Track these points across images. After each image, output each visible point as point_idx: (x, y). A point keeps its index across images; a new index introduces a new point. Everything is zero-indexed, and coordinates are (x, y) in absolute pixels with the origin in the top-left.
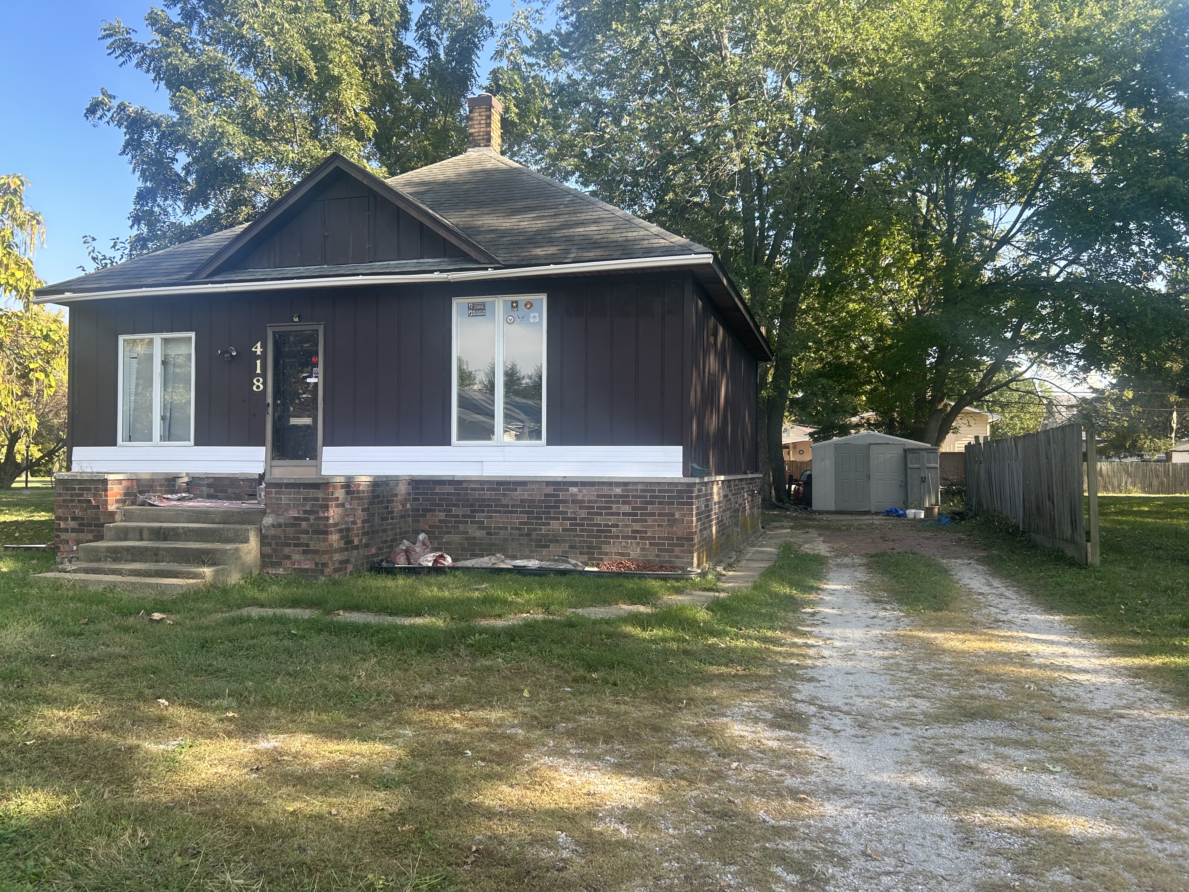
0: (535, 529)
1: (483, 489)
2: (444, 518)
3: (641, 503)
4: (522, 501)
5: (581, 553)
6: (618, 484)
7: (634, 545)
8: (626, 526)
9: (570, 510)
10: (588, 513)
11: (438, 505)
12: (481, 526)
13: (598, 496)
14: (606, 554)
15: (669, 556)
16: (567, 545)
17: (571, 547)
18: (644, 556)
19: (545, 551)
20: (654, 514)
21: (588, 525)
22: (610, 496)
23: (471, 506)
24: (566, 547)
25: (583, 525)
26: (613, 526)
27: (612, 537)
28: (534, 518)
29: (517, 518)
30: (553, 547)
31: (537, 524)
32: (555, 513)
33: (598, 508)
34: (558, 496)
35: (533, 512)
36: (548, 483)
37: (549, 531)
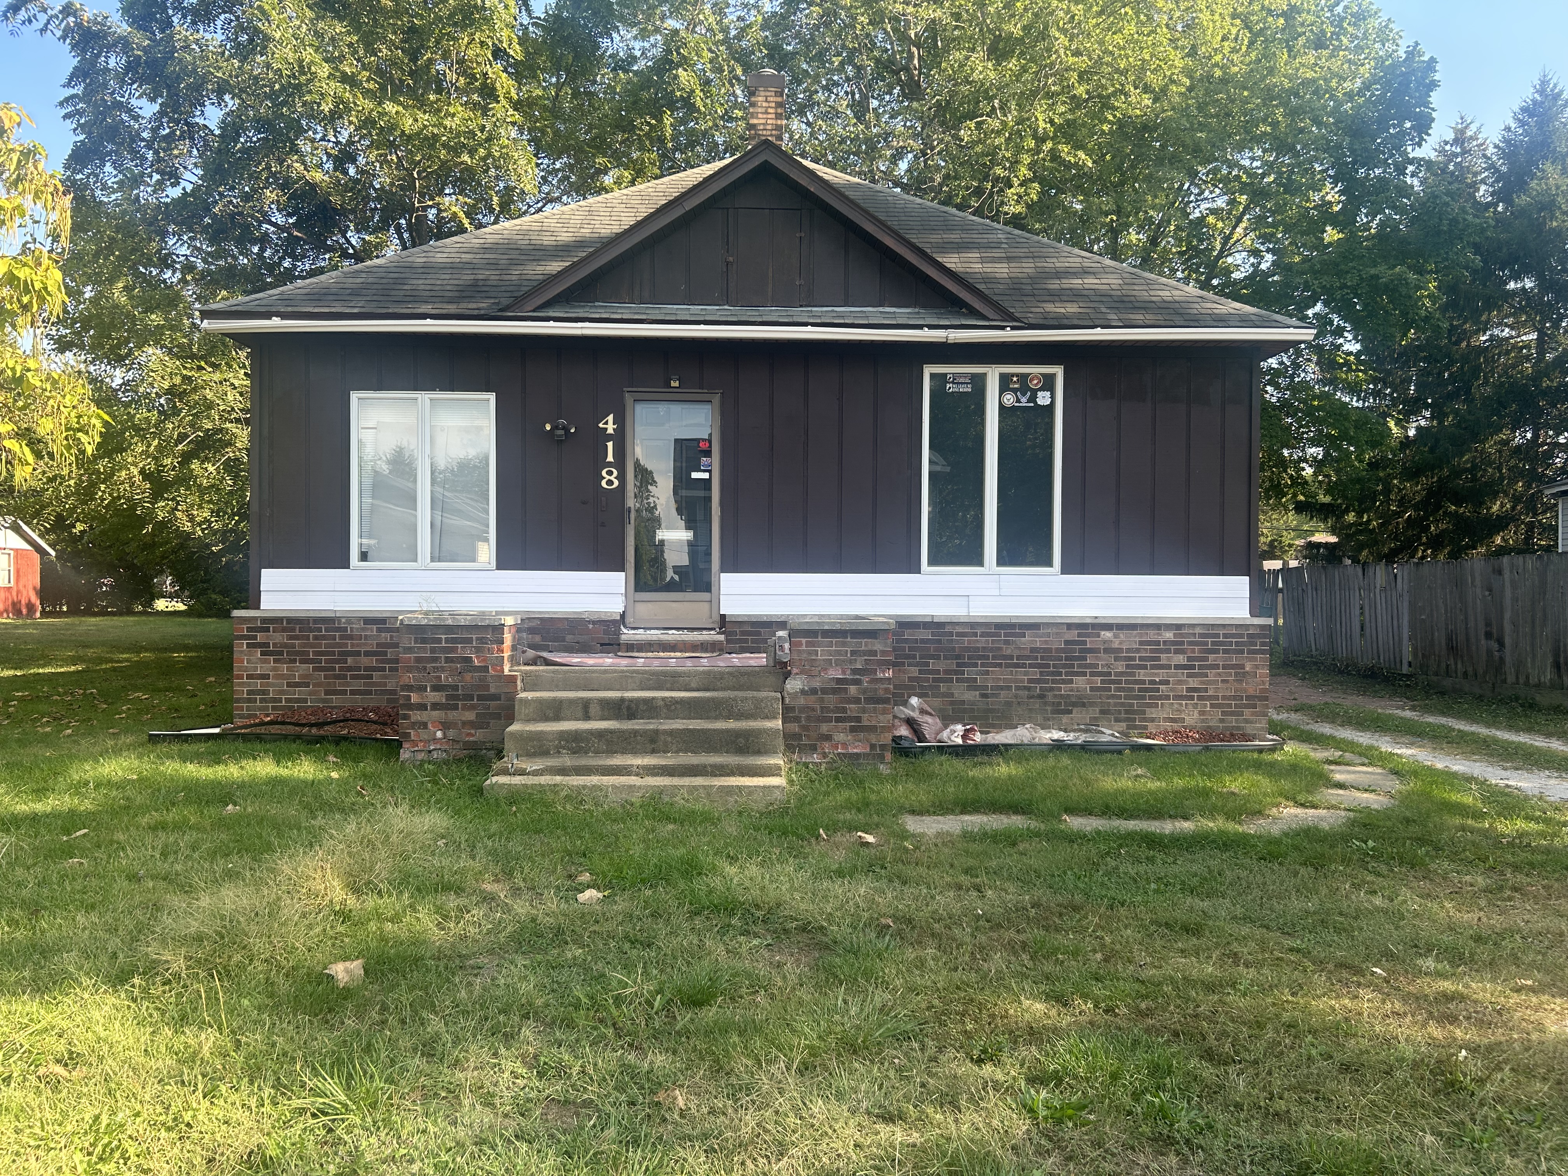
0: (1052, 689)
1: (975, 635)
2: (917, 674)
3: (1200, 651)
4: (1033, 650)
5: (1117, 720)
6: (1169, 627)
7: (1190, 707)
8: (1180, 682)
9: (1102, 662)
10: (1128, 666)
11: (908, 657)
12: (972, 685)
13: (1141, 643)
14: (1153, 720)
15: (1236, 720)
16: (1097, 710)
17: (1102, 712)
18: (1203, 721)
19: (1065, 719)
20: (1216, 667)
21: (1127, 682)
22: (1158, 643)
23: (958, 657)
24: (1095, 712)
25: (1120, 682)
26: (1162, 682)
27: (1160, 698)
28: (1049, 674)
29: (1026, 674)
30: (1077, 713)
31: (1053, 681)
32: (1079, 666)
33: (1141, 659)
34: (1085, 643)
35: (1048, 666)
36: (1070, 626)
37: (1072, 690)
